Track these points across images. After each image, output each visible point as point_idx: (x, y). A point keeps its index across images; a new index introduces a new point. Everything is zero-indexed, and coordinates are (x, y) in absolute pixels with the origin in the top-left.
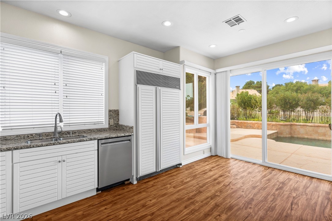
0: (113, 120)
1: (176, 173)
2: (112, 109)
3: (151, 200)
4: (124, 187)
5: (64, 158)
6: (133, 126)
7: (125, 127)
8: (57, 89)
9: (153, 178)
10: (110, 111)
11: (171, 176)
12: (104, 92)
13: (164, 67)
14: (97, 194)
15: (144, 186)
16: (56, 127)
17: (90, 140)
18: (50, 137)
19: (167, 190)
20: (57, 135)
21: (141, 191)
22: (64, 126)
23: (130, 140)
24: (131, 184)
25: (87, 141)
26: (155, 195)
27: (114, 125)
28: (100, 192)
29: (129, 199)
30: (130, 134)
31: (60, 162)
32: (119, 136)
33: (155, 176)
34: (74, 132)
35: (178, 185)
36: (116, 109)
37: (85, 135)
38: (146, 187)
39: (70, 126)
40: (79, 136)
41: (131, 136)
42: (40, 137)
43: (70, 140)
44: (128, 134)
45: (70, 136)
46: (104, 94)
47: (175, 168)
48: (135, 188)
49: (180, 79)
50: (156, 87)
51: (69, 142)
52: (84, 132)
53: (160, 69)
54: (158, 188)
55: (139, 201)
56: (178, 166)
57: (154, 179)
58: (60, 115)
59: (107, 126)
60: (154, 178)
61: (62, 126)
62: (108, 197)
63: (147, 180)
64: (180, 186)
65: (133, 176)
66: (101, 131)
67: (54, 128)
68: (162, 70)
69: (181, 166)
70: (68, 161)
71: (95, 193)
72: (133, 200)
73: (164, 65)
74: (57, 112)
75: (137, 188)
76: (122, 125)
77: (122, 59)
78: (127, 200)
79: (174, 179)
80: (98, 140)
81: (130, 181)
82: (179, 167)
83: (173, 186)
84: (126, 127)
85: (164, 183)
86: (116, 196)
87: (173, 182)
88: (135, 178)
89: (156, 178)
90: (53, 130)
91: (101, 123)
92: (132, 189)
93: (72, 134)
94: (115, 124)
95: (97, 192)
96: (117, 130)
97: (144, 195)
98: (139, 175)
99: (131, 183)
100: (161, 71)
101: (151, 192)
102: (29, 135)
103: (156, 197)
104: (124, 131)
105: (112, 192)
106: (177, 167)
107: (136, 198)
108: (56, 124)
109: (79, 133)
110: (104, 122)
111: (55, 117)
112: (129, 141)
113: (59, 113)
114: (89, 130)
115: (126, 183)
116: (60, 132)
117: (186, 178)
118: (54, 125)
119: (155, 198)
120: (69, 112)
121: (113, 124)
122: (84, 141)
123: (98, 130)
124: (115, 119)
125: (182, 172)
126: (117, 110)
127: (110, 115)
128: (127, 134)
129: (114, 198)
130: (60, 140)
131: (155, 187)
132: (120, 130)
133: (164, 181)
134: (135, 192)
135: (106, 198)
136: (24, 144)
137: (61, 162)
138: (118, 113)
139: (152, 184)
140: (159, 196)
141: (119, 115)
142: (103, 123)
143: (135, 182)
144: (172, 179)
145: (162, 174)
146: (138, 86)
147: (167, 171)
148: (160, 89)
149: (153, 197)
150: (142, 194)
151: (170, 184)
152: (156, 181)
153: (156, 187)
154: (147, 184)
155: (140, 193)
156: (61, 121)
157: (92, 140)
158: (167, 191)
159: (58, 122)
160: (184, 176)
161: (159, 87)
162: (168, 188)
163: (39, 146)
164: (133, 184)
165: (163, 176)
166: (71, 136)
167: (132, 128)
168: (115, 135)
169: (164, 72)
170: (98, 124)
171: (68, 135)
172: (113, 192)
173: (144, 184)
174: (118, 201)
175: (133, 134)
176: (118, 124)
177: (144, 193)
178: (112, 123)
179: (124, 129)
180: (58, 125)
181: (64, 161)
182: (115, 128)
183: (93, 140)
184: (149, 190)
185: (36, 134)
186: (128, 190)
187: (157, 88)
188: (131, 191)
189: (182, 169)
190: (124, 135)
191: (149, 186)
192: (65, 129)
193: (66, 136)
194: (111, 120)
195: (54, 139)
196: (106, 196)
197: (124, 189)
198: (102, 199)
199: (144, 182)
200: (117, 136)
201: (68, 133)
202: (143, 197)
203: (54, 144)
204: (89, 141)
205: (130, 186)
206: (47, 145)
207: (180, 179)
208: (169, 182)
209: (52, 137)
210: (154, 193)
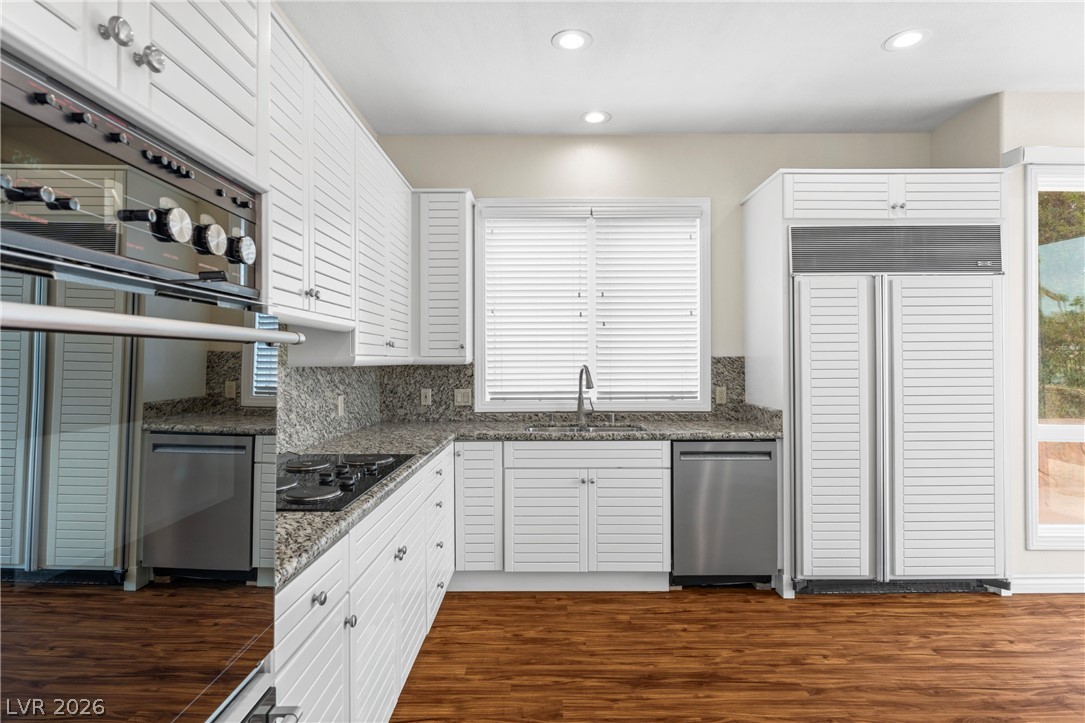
0: (724, 388)
1: (970, 609)
2: (721, 353)
3: (825, 657)
4: (749, 597)
5: (593, 474)
6: (781, 411)
7: (759, 414)
8: (583, 307)
9: (860, 600)
10: (716, 361)
11: (941, 615)
12: (698, 306)
13: (910, 196)
14: (670, 592)
15: (819, 613)
16: (580, 400)
17: (652, 439)
18: (570, 423)
19: (901, 650)
20: (584, 421)
21: (802, 621)
22: (598, 398)
23: (769, 454)
24: (775, 597)
25: (642, 439)
26: (846, 648)
27: (730, 405)
28: (680, 588)
29: (756, 631)
30: (771, 435)
31: (583, 482)
32: (731, 438)
33: (874, 595)
34: (620, 416)
35: (959, 648)
36: (734, 354)
37: (643, 425)
38: (825, 617)
39: (611, 398)
40: (629, 426)
41: (774, 440)
42: (550, 420)
43: (604, 434)
44: (762, 433)
45: (610, 426)
46: (697, 312)
47: (975, 592)
48: (784, 608)
49: (999, 227)
50: (874, 274)
51: (602, 439)
52: (645, 417)
53: (893, 208)
54: (869, 633)
55: (784, 645)
56: (992, 589)
57: (862, 605)
58: (587, 372)
59: (707, 407)
60: (866, 600)
61: (594, 400)
62: (699, 606)
63: (837, 601)
64: (968, 657)
65: (781, 571)
66: (691, 420)
67: (577, 402)
68: (902, 207)
69: (1004, 593)
70: (601, 483)
71: (664, 586)
72: (767, 635)
73: (911, 187)
74: (581, 364)
75: (791, 612)
76: (752, 408)
77: (752, 196)
78: (749, 632)
79: (949, 626)
80: (672, 441)
81: (773, 584)
82: (995, 594)
83: (934, 645)
84: (763, 411)
85: (899, 627)
86: (720, 611)
87: (939, 634)
88: (786, 577)
89: (873, 604)
90: (573, 406)
91: (690, 396)
92: (774, 607)
93: (616, 420)
94: (732, 401)
95: (671, 585)
96: (738, 419)
97: (807, 635)
98: (802, 574)
99: (775, 593)
100: (899, 213)
101: (834, 636)
102: (532, 415)
103: (851, 655)
104: (757, 424)
105: (711, 598)
106: (984, 590)
107: (778, 635)
108: (580, 392)
109: (631, 420)
110: (698, 395)
111: (578, 377)
112: (767, 458)
113: (585, 366)
114: (658, 413)
115: (759, 586)
116: (591, 414)
117: (1012, 639)
118: (577, 396)
119: (843, 656)
120: (608, 364)
121: (724, 402)
122: (637, 439)
123: (680, 416)
124: (731, 386)
125: (1003, 616)
126: (739, 358)
127: (716, 375)
128: (760, 434)
129: (712, 613)
130: (589, 431)
131: (859, 628)
132: (748, 420)
133: (904, 622)
134: (779, 619)
135: (693, 607)
136: (521, 431)
137: (586, 485)
138: (743, 367)
139: (848, 617)
140: (861, 654)
141: (744, 373)
142: (696, 398)
143: (789, 594)
144: (940, 625)
145: (904, 597)
146: (800, 278)
147: (926, 594)
148: (891, 283)
149: (840, 652)
150: (801, 632)
151: (924, 636)
152: (869, 611)
153: (862, 628)
154: (829, 609)
155: (797, 626)
156: (589, 386)
157: (655, 439)
158: (900, 653)
159: (584, 389)
160: (1006, 628)
161: (885, 274)
162: (911, 645)
163: (544, 440)
164: (780, 597)
165: (903, 605)
166: (613, 424)
167: (778, 415)
168: (721, 434)
169: (910, 214)
170: (682, 398)
171: (607, 423)
172: (714, 600)
173: (821, 607)
174: (723, 623)
175: (779, 434)
176: (742, 401)
177: (810, 632)
178: (722, 399)
179: (757, 418)
180: (584, 396)
181: (592, 482)
182: (733, 413)
183: (660, 440)
184: (829, 627)
185: (544, 413)
186: (759, 607)
187: (878, 280)
188: (768, 612)
189: (1006, 605)
190: (749, 437)
191: (836, 617)
192: (601, 406)
193: (601, 424)
194: (718, 388)
195: (575, 428)
196: (694, 602)
197: (748, 601)
198: (680, 606)
199: (820, 601)
200: (726, 436)
201: (606, 415)
202: (804, 639)
203: (572, 439)
204: (648, 440)
205: (770, 602)
206: (559, 439)
207: (976, 634)
208: (923, 630)
209: (573, 423)
210: (848, 641)
